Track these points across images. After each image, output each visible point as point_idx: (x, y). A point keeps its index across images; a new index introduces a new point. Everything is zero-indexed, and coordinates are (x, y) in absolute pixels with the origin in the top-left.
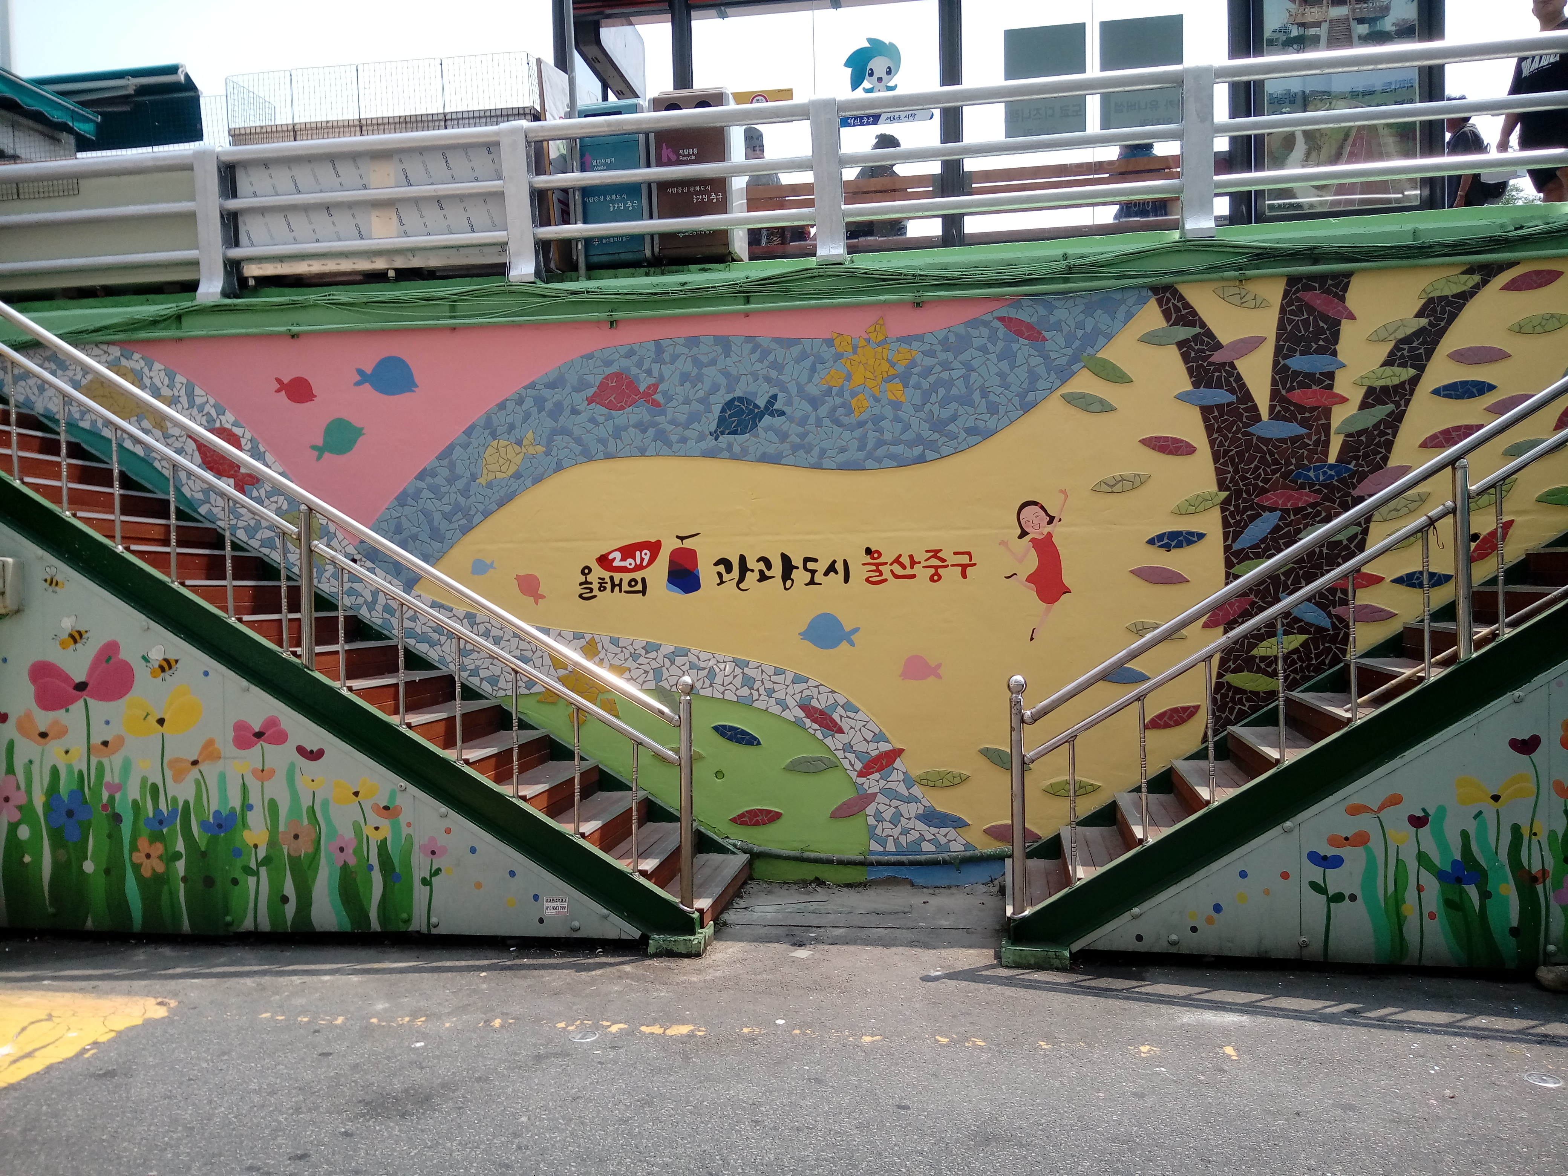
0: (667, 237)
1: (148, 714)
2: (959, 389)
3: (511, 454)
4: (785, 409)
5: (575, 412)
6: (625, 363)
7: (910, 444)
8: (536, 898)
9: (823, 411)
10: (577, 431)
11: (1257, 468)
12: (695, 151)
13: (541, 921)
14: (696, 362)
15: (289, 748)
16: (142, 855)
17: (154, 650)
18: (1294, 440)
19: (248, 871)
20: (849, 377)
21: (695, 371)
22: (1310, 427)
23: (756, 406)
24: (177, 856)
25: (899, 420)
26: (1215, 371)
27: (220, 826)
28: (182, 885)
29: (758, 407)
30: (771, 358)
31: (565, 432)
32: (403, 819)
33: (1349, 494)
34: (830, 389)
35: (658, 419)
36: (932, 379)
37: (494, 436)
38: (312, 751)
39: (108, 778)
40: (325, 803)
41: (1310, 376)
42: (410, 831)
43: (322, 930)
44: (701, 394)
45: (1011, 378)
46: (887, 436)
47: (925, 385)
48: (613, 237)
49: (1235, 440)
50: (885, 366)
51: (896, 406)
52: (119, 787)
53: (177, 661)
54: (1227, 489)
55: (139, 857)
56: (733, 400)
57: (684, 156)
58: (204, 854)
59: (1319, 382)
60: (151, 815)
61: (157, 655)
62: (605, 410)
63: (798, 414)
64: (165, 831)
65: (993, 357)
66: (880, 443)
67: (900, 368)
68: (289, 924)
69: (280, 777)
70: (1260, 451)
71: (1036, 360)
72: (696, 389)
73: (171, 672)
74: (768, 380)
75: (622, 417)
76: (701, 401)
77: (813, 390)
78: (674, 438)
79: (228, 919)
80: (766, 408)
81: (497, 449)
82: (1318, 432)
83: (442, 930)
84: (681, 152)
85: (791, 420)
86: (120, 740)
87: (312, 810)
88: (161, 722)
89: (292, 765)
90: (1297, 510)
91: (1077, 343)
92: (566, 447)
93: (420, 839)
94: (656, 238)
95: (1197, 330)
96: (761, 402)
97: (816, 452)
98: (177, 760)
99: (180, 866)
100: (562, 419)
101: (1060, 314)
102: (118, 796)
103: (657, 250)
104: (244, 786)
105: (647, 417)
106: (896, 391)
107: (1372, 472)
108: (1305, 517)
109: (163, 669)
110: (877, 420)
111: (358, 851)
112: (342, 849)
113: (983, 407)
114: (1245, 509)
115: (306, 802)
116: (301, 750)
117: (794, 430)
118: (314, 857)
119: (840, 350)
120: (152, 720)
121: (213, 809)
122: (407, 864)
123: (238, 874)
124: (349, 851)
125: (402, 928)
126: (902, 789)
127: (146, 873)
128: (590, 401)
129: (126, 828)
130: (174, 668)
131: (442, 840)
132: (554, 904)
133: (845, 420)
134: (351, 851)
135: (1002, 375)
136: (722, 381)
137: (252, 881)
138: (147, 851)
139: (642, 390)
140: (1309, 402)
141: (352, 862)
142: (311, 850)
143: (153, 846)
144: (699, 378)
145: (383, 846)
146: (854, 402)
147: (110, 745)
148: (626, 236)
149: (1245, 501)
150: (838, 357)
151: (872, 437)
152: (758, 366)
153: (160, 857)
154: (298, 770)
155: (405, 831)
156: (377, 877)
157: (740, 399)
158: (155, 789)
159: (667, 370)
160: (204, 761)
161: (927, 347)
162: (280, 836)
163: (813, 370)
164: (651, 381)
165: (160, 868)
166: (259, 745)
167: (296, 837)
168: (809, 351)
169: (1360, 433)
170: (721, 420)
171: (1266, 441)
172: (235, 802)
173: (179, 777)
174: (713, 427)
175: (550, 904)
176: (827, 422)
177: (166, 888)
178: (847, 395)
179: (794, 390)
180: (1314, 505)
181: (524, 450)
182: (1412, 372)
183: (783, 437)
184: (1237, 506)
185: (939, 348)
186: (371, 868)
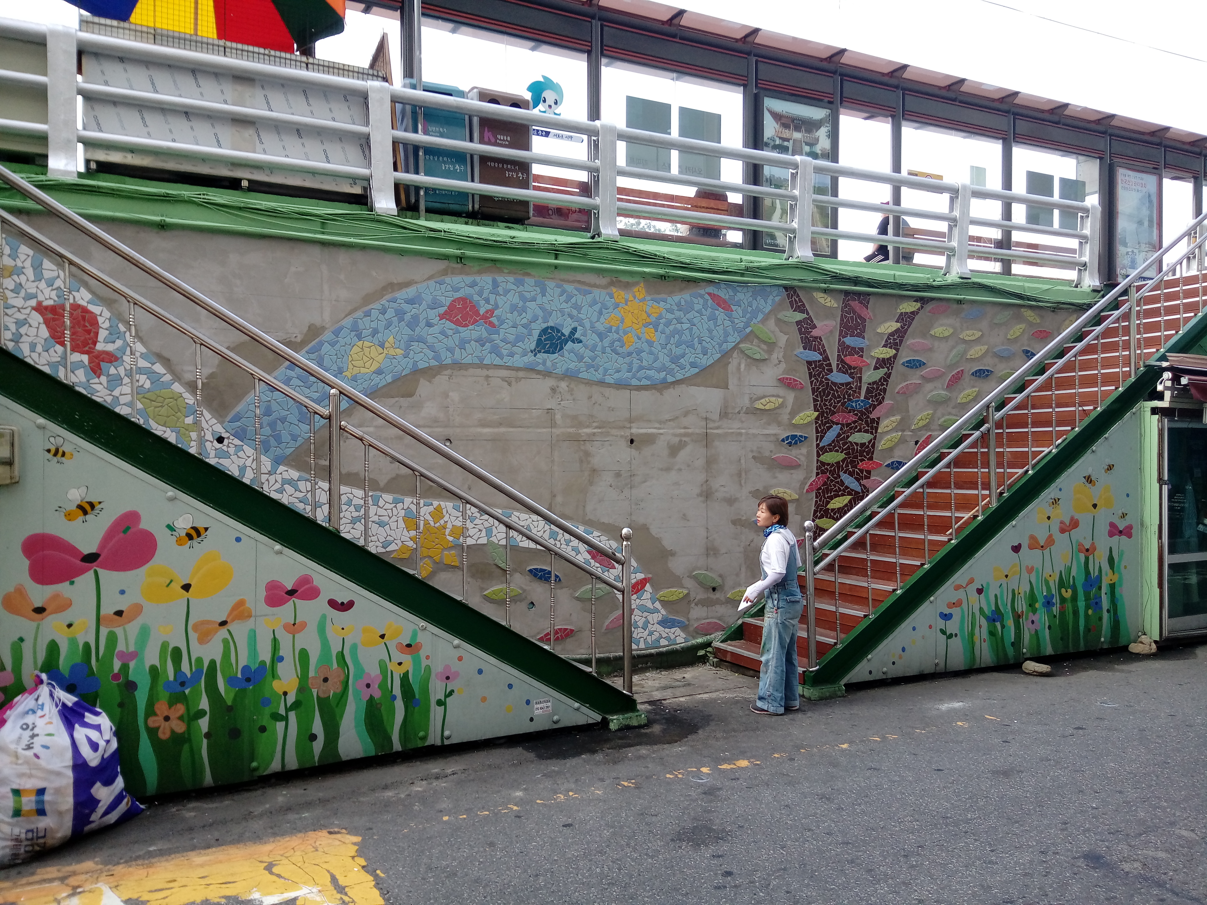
0: (485, 198)
1: (171, 581)
2: (686, 337)
3: (374, 352)
4: (582, 338)
5: (429, 325)
6: (469, 291)
7: (659, 371)
8: (528, 702)
9: (606, 342)
10: (430, 339)
11: (831, 399)
12: (509, 138)
13: (532, 720)
14: (523, 298)
15: (321, 602)
16: (161, 718)
17: (181, 519)
18: (848, 384)
19: (276, 717)
20: (622, 321)
21: (521, 304)
22: (853, 378)
23: (563, 335)
24: (201, 714)
25: (651, 353)
26: (813, 341)
27: (248, 680)
28: (205, 741)
29: (564, 335)
30: (573, 300)
31: (421, 340)
32: (423, 653)
33: (868, 417)
34: (611, 327)
35: (495, 337)
36: (671, 328)
37: (360, 337)
38: (343, 603)
39: (121, 647)
40: (354, 647)
41: (853, 349)
42: (428, 662)
43: (349, 758)
44: (525, 321)
45: (715, 333)
46: (645, 363)
47: (667, 331)
48: (445, 190)
49: (822, 382)
50: (644, 316)
51: (650, 343)
52: (134, 655)
53: (206, 529)
54: (818, 411)
55: (153, 722)
56: (547, 328)
57: (500, 140)
58: (230, 709)
59: (858, 353)
60: (171, 678)
61: (184, 524)
62: (453, 326)
63: (590, 343)
64: (187, 691)
65: (705, 317)
66: (641, 368)
67: (653, 319)
68: (316, 759)
69: (312, 628)
70: (833, 390)
71: (727, 323)
72: (522, 317)
73: (200, 539)
74: (571, 316)
75: (467, 332)
76: (524, 326)
77: (600, 327)
78: (505, 352)
79: (254, 764)
80: (570, 337)
81: (362, 348)
82: (857, 382)
83: (455, 740)
84: (499, 137)
85: (586, 347)
86: (138, 609)
87: (341, 656)
88: (186, 587)
89: (324, 617)
90: (848, 425)
91: (748, 315)
92: (421, 352)
93: (438, 667)
94: (477, 199)
95: (805, 316)
96: (566, 331)
97: (601, 370)
98: (204, 623)
99: (204, 724)
100: (418, 329)
101: (740, 296)
102: (132, 665)
103: (477, 206)
104: (275, 640)
105: (485, 335)
106: (650, 333)
107: (878, 405)
108: (851, 429)
109: (190, 537)
110: (639, 352)
111: (382, 686)
112: (368, 686)
113: (699, 350)
114: (826, 423)
115: (335, 648)
116: (332, 603)
117: (588, 353)
118: (342, 696)
119: (617, 301)
120: (176, 587)
121: (242, 664)
122: (425, 690)
123: (265, 721)
124: (375, 686)
125: (420, 744)
126: (649, 604)
127: (164, 734)
128: (442, 317)
129: (141, 695)
130: (203, 536)
131: (456, 666)
132: (541, 705)
133: (620, 350)
134: (377, 686)
135: (710, 331)
136: (540, 313)
137: (280, 726)
138: (166, 714)
139: (481, 312)
140: (853, 364)
141: (377, 695)
142: (339, 690)
143: (173, 708)
144: (524, 310)
145: (405, 678)
146: (625, 338)
147: (124, 614)
148: (455, 192)
149: (826, 418)
150: (616, 306)
151: (636, 364)
152: (564, 305)
153: (181, 718)
154: (328, 621)
155: (424, 663)
156: (399, 705)
157: (552, 328)
158: (177, 654)
159: (501, 300)
160: (233, 621)
161: (668, 306)
162: (310, 681)
163: (600, 313)
164: (490, 307)
165: (180, 728)
166: (291, 601)
167: (326, 680)
168: (598, 299)
169: (874, 383)
170: (539, 342)
171: (835, 384)
172: (265, 656)
173: (204, 639)
174: (533, 346)
175: (539, 706)
176: (608, 350)
177: (186, 748)
178: (621, 332)
179: (588, 325)
180: (855, 422)
181: (386, 351)
182: (894, 352)
183: (581, 358)
184: (822, 421)
185: (675, 308)
186: (394, 698)
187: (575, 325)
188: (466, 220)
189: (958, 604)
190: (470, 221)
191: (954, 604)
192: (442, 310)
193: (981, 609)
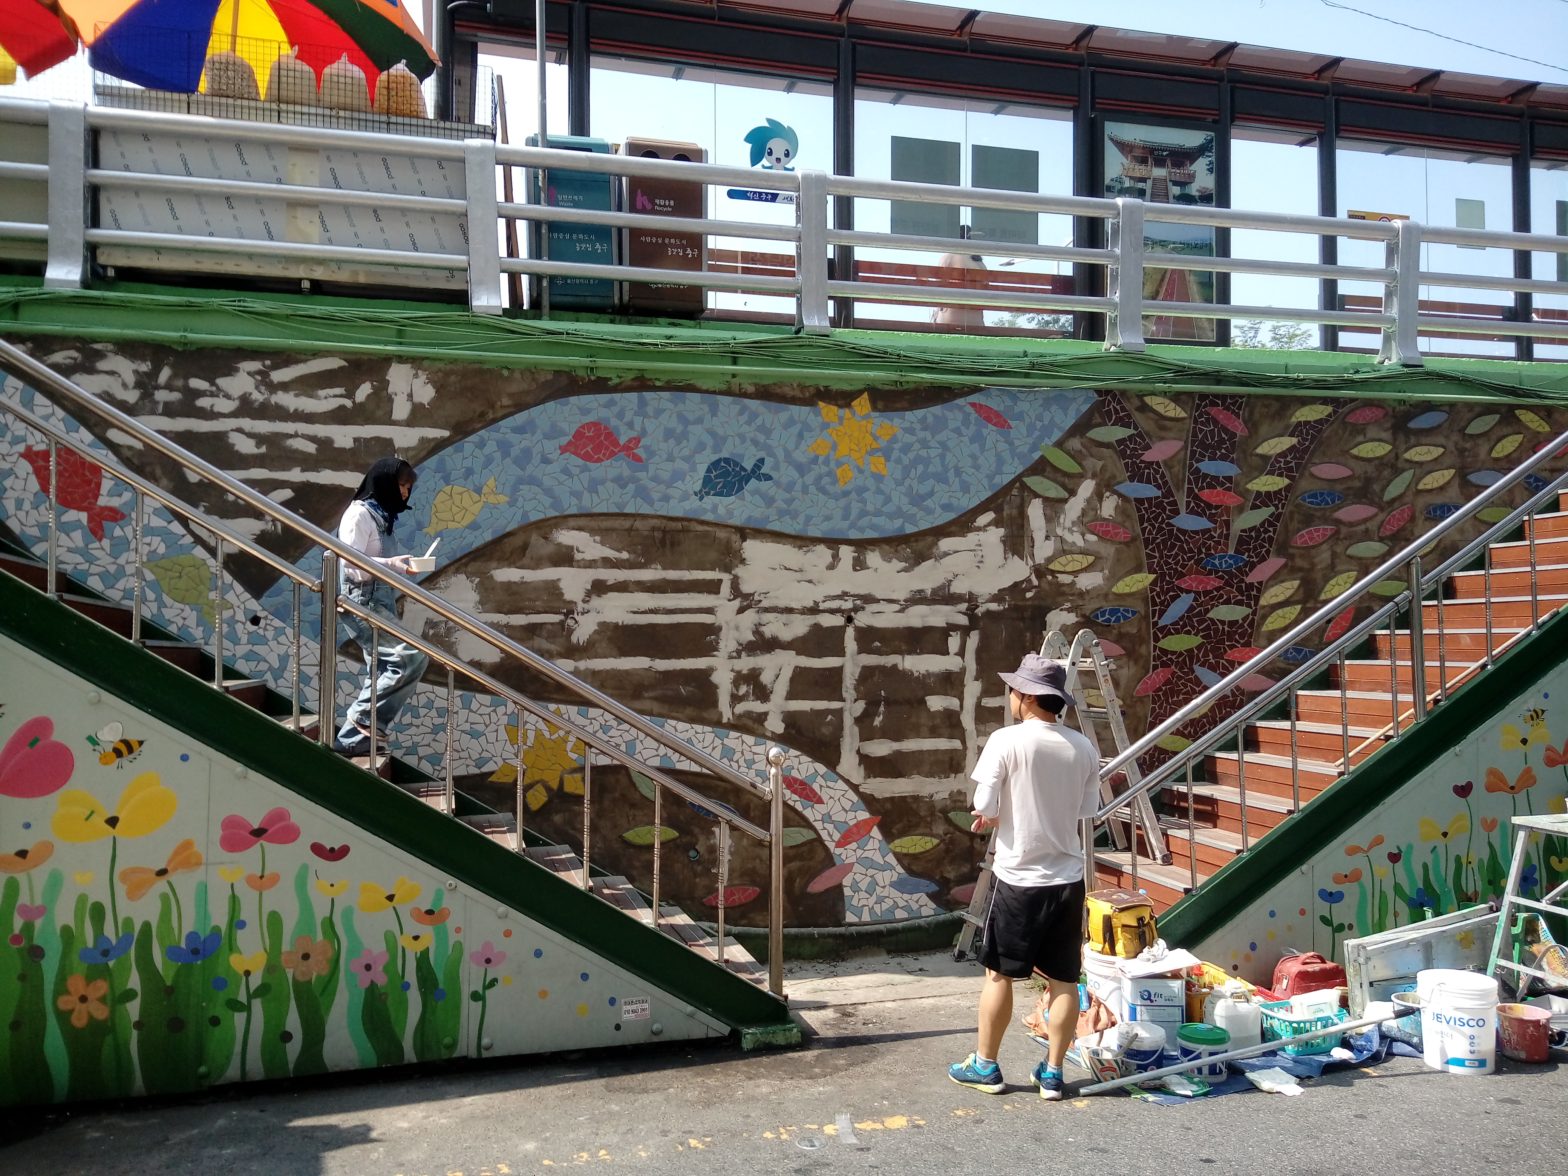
0: (638, 286)
1: (92, 812)
2: (935, 467)
3: (467, 501)
4: (772, 473)
5: (546, 461)
6: (603, 413)
7: (891, 516)
8: (612, 1001)
9: (810, 478)
10: (547, 481)
11: (1177, 555)
12: (672, 203)
13: (618, 1027)
14: (682, 418)
15: (302, 846)
16: (75, 998)
17: (106, 729)
18: (1205, 531)
19: (234, 1005)
20: (834, 447)
21: (680, 429)
22: (1215, 522)
23: (743, 469)
24: (130, 995)
25: (881, 492)
26: (1145, 468)
27: (195, 952)
28: (135, 1033)
29: (745, 470)
30: (759, 421)
31: (533, 481)
32: (451, 924)
33: (1242, 581)
34: (817, 458)
35: (640, 475)
36: (911, 455)
37: (447, 480)
38: (332, 849)
39: (24, 899)
40: (348, 913)
41: (1215, 478)
42: (459, 937)
43: (337, 1069)
44: (686, 452)
45: (981, 461)
46: (870, 507)
47: (906, 461)
48: (580, 278)
49: (1160, 529)
50: (869, 439)
51: (878, 478)
52: (41, 911)
53: (141, 743)
54: (1155, 572)
55: (64, 1003)
56: (719, 460)
57: (660, 206)
58: (170, 991)
59: (1222, 484)
60: (90, 944)
61: (110, 735)
62: (580, 462)
63: (784, 480)
64: (111, 964)
65: (966, 439)
66: (863, 513)
67: (883, 443)
68: (291, 1066)
69: (287, 883)
70: (1180, 540)
71: (1002, 446)
72: (681, 446)
73: (131, 756)
74: (755, 442)
75: (598, 470)
76: (685, 459)
77: (800, 456)
78: (656, 496)
79: (203, 1069)
80: (753, 471)
81: (451, 495)
82: (1221, 527)
83: (499, 1051)
84: (657, 201)
85: (778, 484)
86: (47, 849)
87: (329, 924)
88: (113, 822)
89: (305, 868)
90: (1206, 593)
91: (1037, 433)
92: (534, 498)
93: (473, 945)
94: (626, 286)
95: (1131, 431)
96: (748, 465)
97: (801, 519)
98: (134, 871)
99: (133, 1009)
100: (530, 469)
101: (1023, 406)
102: (38, 923)
103: (626, 298)
104: (234, 899)
105: (626, 472)
106: (878, 464)
107: (1260, 562)
108: (1212, 599)
109: (118, 753)
110: (861, 490)
111: (390, 967)
112: (368, 967)
113: (956, 486)
114: (1168, 590)
115: (321, 912)
116: (318, 849)
117: (781, 495)
118: (329, 981)
119: (827, 420)
120: (99, 821)
121: (187, 929)
122: (454, 978)
123: (219, 1011)
124: (378, 968)
125: (445, 1054)
126: (878, 858)
127: (79, 1021)
128: (564, 450)
129: (50, 967)
130: (136, 753)
131: (500, 944)
132: (634, 1007)
133: (830, 489)
134: (381, 968)
135: (973, 457)
136: (709, 441)
137: (240, 1018)
138: (83, 992)
139: (622, 442)
140: (1214, 501)
141: (381, 981)
142: (325, 972)
143: (92, 985)
144: (685, 435)
145: (423, 960)
146: (839, 472)
147: (29, 855)
148: (594, 279)
149: (1168, 583)
150: (825, 426)
151: (856, 507)
152: (746, 428)
153: (102, 1000)
154: (311, 875)
155: (453, 938)
156: (414, 998)
157: (726, 460)
158: (98, 912)
159: (650, 425)
160: (175, 869)
161: (907, 425)
162: (283, 957)
163: (800, 436)
164: (633, 434)
165: (101, 1013)
166: (258, 845)
167: (306, 957)
168: (796, 418)
169: (1251, 529)
170: (707, 481)
171: (1184, 532)
172: (220, 919)
173: (134, 893)
174: (698, 486)
175: (629, 1008)
176: (812, 489)
177: (109, 1039)
178: (832, 464)
179: (781, 455)
180: (1218, 589)
181: (483, 499)
182: (1287, 481)
183: (770, 501)
184: (1162, 588)
185: (918, 426)
186: (406, 986)
187: (761, 454)
188: (611, 317)
189: (1354, 877)
190: (618, 318)
191: (1346, 876)
192: (564, 441)
193: (1397, 888)
